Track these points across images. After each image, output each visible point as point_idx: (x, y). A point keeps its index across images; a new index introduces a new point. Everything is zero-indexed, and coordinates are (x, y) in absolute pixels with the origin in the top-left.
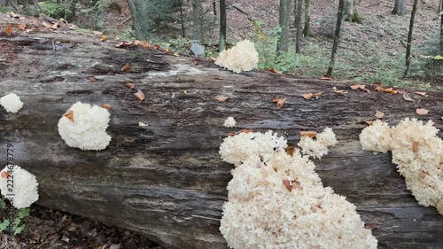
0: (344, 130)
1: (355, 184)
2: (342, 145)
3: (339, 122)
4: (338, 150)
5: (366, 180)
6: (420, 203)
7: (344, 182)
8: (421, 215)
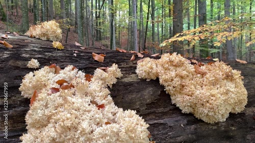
0: (125, 68)
1: (138, 103)
2: (126, 77)
3: (122, 63)
4: (123, 80)
5: (144, 99)
6: (183, 112)
7: (130, 103)
8: (185, 122)
